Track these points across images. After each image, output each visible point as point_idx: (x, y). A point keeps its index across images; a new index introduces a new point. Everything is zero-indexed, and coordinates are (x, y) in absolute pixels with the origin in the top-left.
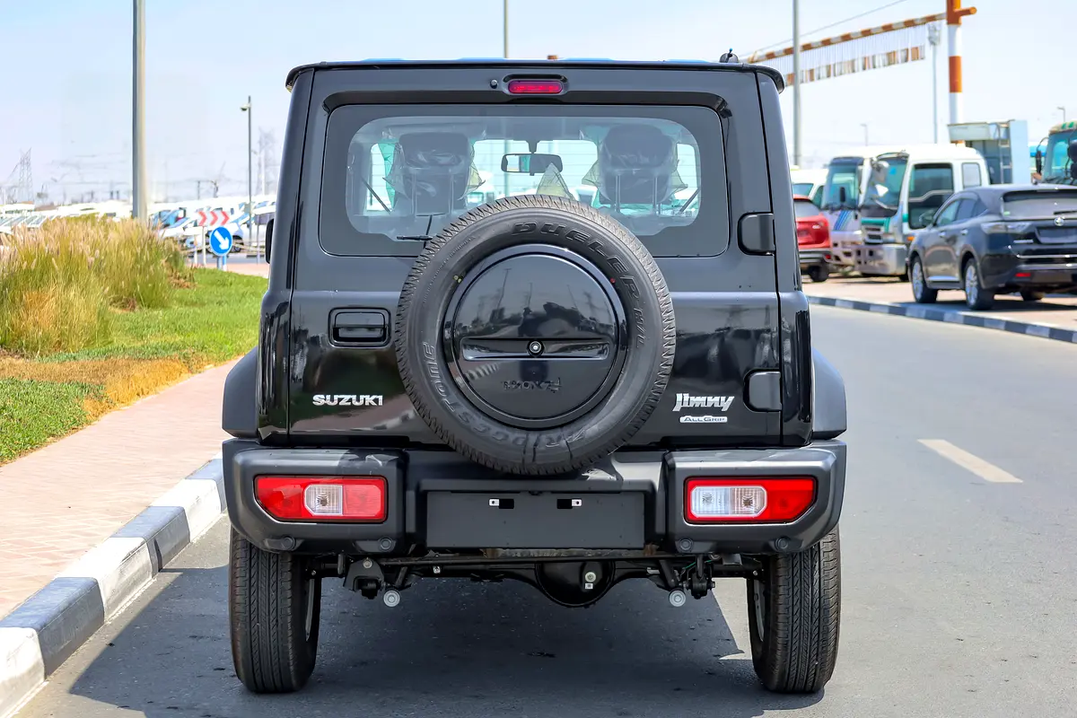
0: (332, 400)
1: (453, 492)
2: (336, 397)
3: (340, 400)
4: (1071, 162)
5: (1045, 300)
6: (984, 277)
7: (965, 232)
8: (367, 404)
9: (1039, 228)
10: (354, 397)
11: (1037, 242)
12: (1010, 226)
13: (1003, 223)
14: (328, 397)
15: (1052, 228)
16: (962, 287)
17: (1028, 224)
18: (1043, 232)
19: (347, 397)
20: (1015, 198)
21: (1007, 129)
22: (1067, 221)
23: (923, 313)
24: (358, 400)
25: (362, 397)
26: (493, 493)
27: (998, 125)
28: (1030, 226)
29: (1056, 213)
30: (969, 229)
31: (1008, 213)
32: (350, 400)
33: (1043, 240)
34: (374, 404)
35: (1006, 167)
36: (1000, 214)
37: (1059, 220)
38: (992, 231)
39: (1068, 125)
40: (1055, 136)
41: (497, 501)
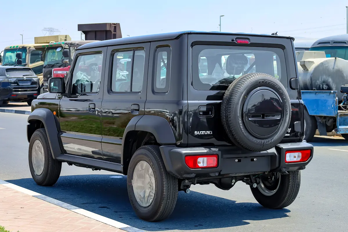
0: (199, 133)
1: (227, 158)
2: (200, 132)
3: (201, 133)
4: (17, 59)
5: (9, 103)
8: (208, 134)
9: (19, 80)
10: (205, 132)
11: (18, 85)
12: (9, 80)
13: (7, 79)
14: (198, 132)
15: (23, 80)
17: (15, 79)
18: (20, 82)
19: (203, 132)
20: (10, 70)
22: (27, 78)
24: (206, 133)
25: (207, 132)
26: (236, 158)
28: (16, 80)
29: (23, 76)
31: (8, 75)
32: (204, 133)
33: (20, 84)
34: (210, 134)
36: (6, 76)
37: (25, 78)
38: (3, 81)
39: (12, 47)
40: (7, 51)
41: (237, 160)
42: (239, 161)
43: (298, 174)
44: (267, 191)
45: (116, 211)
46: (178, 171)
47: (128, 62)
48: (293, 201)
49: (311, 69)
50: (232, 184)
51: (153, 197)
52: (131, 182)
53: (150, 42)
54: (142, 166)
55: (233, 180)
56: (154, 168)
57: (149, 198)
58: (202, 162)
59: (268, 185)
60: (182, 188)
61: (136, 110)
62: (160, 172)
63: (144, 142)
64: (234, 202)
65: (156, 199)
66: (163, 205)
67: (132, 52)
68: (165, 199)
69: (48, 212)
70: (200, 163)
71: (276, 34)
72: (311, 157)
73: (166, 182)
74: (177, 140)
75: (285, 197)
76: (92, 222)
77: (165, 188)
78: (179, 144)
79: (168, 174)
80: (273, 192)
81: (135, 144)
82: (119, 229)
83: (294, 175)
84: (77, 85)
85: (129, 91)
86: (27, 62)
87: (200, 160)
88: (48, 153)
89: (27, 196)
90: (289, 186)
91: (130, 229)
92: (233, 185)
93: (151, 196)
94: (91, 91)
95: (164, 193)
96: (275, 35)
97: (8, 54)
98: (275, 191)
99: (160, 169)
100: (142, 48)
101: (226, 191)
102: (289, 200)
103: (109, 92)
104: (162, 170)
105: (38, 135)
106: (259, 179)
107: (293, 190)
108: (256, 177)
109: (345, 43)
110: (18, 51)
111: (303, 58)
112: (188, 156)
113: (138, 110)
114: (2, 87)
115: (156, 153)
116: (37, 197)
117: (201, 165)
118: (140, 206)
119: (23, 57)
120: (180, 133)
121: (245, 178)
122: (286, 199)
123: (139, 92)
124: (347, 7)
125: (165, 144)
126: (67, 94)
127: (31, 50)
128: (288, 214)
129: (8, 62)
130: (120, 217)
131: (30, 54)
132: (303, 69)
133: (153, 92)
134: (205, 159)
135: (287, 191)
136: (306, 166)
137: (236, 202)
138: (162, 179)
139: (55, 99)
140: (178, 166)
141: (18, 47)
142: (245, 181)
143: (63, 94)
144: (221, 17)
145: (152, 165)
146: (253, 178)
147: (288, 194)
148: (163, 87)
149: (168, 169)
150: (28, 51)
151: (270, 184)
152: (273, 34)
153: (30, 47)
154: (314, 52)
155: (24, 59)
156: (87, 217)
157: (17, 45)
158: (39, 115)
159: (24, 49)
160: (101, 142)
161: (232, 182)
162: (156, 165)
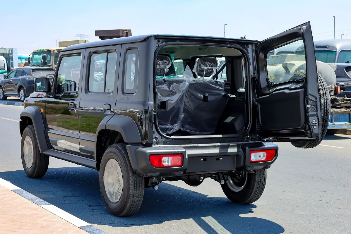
1: (192, 157)
4: (43, 61)
6: (27, 93)
7: (20, 80)
13: (33, 78)
16: (18, 95)
20: (35, 71)
21: (12, 51)
22: (50, 77)
23: (7, 103)
26: (202, 157)
27: (9, 49)
29: (47, 75)
30: (21, 79)
31: (34, 75)
35: (12, 61)
36: (32, 75)
37: (48, 77)
38: (29, 80)
39: (39, 50)
40: (34, 53)
41: (203, 159)
42: (205, 160)
43: (263, 172)
44: (236, 188)
45: (90, 204)
46: (144, 170)
47: (103, 63)
48: (259, 197)
49: (292, 70)
50: (200, 181)
51: (121, 194)
52: (102, 179)
53: (121, 44)
54: (112, 164)
55: (201, 177)
56: (121, 166)
57: (118, 195)
58: (167, 162)
59: (237, 181)
60: (149, 184)
61: (108, 109)
62: (127, 170)
63: (116, 141)
64: (205, 196)
65: (123, 197)
66: (129, 202)
67: (106, 54)
68: (131, 196)
69: (18, 208)
70: (164, 162)
71: (244, 37)
72: (276, 157)
73: (132, 180)
74: (143, 139)
75: (251, 194)
76: (55, 219)
77: (131, 185)
78: (145, 143)
79: (134, 172)
80: (241, 188)
81: (108, 142)
82: (78, 227)
83: (260, 172)
84: (62, 85)
85: (103, 91)
86: (51, 63)
87: (165, 159)
88: (36, 148)
89: (7, 190)
90: (255, 183)
91: (89, 228)
92: (202, 182)
93: (120, 193)
94: (75, 91)
95: (131, 191)
96: (243, 39)
97: (36, 56)
98: (243, 187)
99: (127, 167)
100: (114, 51)
101: (195, 187)
102: (255, 197)
103: (86, 92)
104: (129, 168)
105: (28, 131)
106: (226, 176)
107: (259, 187)
108: (224, 174)
109: (326, 47)
110: (44, 54)
111: (285, 61)
112: (152, 155)
113: (110, 110)
114: (29, 85)
115: (124, 151)
116: (16, 191)
117: (165, 164)
118: (110, 201)
119: (48, 59)
120: (146, 132)
121: (213, 175)
122: (252, 195)
123: (111, 93)
124: (334, 17)
125: (132, 144)
126: (52, 93)
127: (54, 52)
128: (254, 209)
129: (36, 63)
130: (92, 212)
131: (54, 56)
132: (285, 71)
133: (123, 92)
134: (170, 158)
135: (253, 187)
136: (271, 166)
137: (208, 197)
138: (128, 177)
139: (42, 98)
140: (143, 164)
141: (44, 51)
142: (213, 177)
143: (49, 93)
144: (225, 25)
145: (120, 163)
146: (221, 175)
147: (254, 191)
148: (132, 88)
149: (134, 167)
150: (52, 54)
151: (238, 180)
152: (242, 38)
153: (54, 51)
154: (296, 56)
155: (49, 60)
156: (53, 214)
157: (43, 49)
158: (29, 112)
159: (49, 52)
160: (79, 139)
161: (200, 179)
162: (123, 163)
